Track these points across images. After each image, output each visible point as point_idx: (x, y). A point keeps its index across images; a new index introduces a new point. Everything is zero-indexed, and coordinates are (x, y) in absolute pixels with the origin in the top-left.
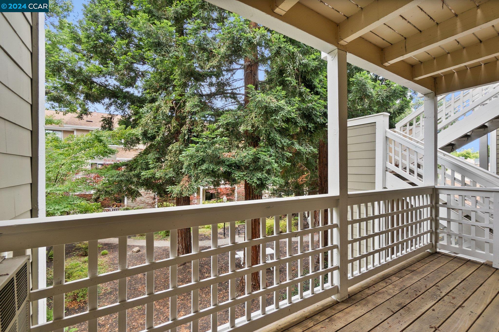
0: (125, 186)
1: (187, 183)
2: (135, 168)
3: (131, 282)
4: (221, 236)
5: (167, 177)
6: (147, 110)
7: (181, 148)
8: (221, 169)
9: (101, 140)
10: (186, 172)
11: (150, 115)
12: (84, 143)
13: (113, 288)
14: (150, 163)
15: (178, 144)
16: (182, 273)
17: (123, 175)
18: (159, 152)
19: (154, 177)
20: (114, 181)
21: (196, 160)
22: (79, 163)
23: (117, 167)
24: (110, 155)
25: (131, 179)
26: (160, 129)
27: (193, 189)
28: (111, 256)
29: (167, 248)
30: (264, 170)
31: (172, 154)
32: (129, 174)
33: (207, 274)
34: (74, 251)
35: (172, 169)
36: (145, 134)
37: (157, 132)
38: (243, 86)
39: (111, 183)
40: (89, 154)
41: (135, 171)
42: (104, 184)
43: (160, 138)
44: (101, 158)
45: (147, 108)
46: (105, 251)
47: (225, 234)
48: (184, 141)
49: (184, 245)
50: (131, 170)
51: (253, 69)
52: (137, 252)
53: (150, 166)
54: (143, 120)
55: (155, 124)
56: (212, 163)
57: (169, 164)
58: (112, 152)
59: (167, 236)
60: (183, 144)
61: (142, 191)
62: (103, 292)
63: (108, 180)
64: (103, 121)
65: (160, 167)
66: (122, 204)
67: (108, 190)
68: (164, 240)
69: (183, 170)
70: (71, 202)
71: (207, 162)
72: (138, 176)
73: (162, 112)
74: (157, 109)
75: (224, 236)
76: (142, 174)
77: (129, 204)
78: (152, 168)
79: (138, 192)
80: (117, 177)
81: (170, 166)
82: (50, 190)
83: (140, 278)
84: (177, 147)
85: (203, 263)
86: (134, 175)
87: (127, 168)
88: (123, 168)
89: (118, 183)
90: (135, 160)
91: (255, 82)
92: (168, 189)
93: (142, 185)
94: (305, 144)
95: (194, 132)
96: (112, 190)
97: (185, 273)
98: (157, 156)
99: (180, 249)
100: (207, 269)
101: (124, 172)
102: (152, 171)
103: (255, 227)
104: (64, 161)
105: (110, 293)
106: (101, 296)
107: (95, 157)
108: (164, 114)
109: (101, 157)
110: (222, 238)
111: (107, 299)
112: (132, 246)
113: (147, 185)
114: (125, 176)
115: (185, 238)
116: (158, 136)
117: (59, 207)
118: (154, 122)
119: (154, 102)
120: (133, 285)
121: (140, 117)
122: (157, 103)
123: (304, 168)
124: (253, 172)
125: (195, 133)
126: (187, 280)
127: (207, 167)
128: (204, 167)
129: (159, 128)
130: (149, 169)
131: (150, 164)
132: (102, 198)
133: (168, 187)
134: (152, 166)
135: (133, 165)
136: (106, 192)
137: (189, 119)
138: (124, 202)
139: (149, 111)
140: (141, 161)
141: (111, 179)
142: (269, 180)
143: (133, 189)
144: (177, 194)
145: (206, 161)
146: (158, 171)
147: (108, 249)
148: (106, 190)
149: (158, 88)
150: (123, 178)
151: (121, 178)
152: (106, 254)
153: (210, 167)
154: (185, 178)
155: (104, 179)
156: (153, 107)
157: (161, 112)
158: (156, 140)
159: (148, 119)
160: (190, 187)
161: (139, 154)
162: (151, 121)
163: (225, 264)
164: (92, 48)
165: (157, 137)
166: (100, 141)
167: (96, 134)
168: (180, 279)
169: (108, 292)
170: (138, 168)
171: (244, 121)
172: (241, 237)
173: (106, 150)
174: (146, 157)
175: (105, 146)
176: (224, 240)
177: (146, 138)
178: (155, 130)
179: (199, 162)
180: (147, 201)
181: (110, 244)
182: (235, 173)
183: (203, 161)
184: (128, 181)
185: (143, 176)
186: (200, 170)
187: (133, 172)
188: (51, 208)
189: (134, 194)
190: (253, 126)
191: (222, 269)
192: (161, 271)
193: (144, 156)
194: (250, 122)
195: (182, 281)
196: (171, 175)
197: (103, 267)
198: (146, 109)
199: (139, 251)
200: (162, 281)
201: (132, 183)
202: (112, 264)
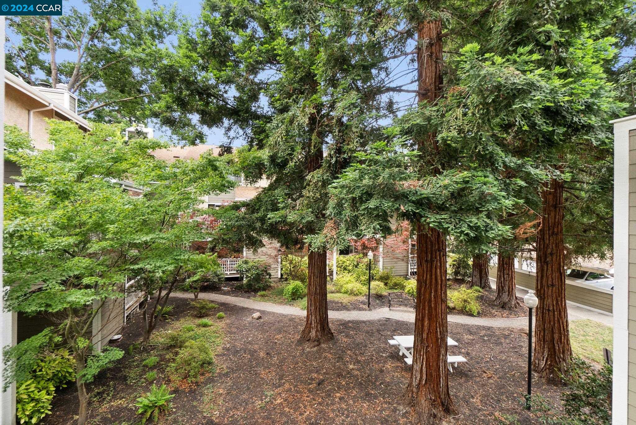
0: (245, 233)
1: (334, 233)
2: (257, 210)
3: (251, 362)
4: (364, 307)
5: (304, 221)
6: (277, 124)
7: (325, 178)
8: (402, 208)
9: (215, 166)
10: (333, 215)
11: (282, 129)
12: (193, 171)
13: (229, 368)
14: (279, 201)
15: (321, 171)
16: (316, 358)
17: (243, 218)
18: (289, 186)
19: (284, 221)
20: (234, 226)
21: (357, 194)
22: (190, 201)
23: (236, 207)
24: (228, 190)
25: (253, 223)
26: (295, 149)
27: (344, 240)
28: (228, 321)
29: (294, 317)
30: (482, 211)
31: (310, 188)
32: (251, 217)
33: (351, 364)
34: (188, 309)
35: (310, 210)
36: (273, 159)
37: (291, 154)
38: (415, 81)
39: (229, 228)
40: (202, 187)
41: (258, 213)
42: (221, 230)
43: (293, 163)
44: (217, 194)
45: (277, 120)
46: (222, 314)
47: (369, 304)
48: (329, 167)
49: (318, 317)
50: (253, 212)
51: (434, 50)
52: (257, 319)
53: (279, 205)
54: (271, 139)
55: (288, 142)
56: (386, 198)
57: (306, 202)
58: (231, 185)
59: (293, 299)
60: (327, 171)
61: (265, 240)
62: (218, 371)
63: (226, 225)
64: (220, 147)
65: (293, 207)
66: (241, 255)
67: (225, 237)
68: (290, 305)
69: (328, 212)
70: (177, 256)
71: (375, 196)
72: (263, 220)
73: (299, 124)
74: (291, 122)
75: (369, 307)
76: (268, 216)
77: (248, 255)
78: (283, 208)
79: (261, 241)
80: (237, 221)
81: (309, 206)
82: (151, 237)
83: (263, 358)
84: (319, 176)
85: (343, 347)
86: (257, 218)
87: (248, 209)
88: (243, 210)
89: (238, 229)
90: (258, 199)
91: (438, 70)
92: (306, 239)
93: (266, 232)
94: (543, 166)
95: (344, 153)
96: (230, 238)
97: (320, 358)
98: (286, 191)
99: (313, 322)
100: (350, 356)
101: (245, 214)
102: (282, 212)
103: (436, 307)
104: (171, 198)
105: (226, 375)
106: (216, 377)
107: (211, 192)
108: (300, 126)
109: (218, 192)
110: (366, 310)
111: (222, 383)
112: (251, 309)
113: (271, 232)
114: (246, 220)
115: (319, 308)
116: (292, 160)
117: (162, 264)
118: (286, 140)
119: (287, 112)
120: (254, 367)
121: (267, 136)
122: (290, 113)
123: (529, 210)
124: (459, 215)
125: (346, 155)
126: (325, 371)
127: (378, 205)
128: (372, 204)
129: (293, 150)
130: (277, 209)
131: (279, 203)
132: (219, 247)
133: (306, 237)
134: (282, 206)
135: (255, 205)
136: (224, 240)
137: (337, 134)
138: (242, 252)
139: (280, 125)
140: (266, 199)
141: (229, 223)
142: (493, 230)
143: (254, 238)
144: (319, 249)
145: (373, 194)
146: (290, 213)
147: (225, 310)
148: (223, 238)
149: (291, 92)
150: (244, 223)
151: (241, 222)
152: (223, 318)
153: (384, 204)
154: (329, 224)
155: (220, 224)
156: (284, 119)
157: (297, 124)
158: (288, 166)
159: (279, 137)
160: (338, 238)
161: (263, 191)
162: (282, 138)
163: (377, 353)
164: (209, 49)
165: (290, 162)
166: (215, 168)
167: (209, 157)
168: (314, 367)
169: (223, 372)
170: (262, 210)
171: (442, 123)
172: (393, 310)
173: (224, 182)
174: (272, 193)
175: (222, 177)
176: (369, 312)
177: (274, 165)
178: (287, 152)
179: (361, 198)
180: (269, 252)
181: (227, 304)
182: (427, 217)
183: (369, 195)
184: (250, 226)
185: (269, 219)
186: (364, 210)
187: (256, 215)
188: (151, 265)
189: (255, 244)
190: (460, 131)
191: (372, 359)
192: (289, 351)
193: (270, 193)
194: (454, 124)
195: (317, 372)
196: (309, 219)
197: (218, 335)
198: (276, 122)
199: (260, 318)
200: (290, 367)
201: (254, 229)
202: (228, 331)
